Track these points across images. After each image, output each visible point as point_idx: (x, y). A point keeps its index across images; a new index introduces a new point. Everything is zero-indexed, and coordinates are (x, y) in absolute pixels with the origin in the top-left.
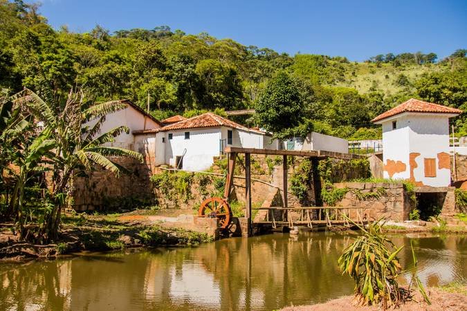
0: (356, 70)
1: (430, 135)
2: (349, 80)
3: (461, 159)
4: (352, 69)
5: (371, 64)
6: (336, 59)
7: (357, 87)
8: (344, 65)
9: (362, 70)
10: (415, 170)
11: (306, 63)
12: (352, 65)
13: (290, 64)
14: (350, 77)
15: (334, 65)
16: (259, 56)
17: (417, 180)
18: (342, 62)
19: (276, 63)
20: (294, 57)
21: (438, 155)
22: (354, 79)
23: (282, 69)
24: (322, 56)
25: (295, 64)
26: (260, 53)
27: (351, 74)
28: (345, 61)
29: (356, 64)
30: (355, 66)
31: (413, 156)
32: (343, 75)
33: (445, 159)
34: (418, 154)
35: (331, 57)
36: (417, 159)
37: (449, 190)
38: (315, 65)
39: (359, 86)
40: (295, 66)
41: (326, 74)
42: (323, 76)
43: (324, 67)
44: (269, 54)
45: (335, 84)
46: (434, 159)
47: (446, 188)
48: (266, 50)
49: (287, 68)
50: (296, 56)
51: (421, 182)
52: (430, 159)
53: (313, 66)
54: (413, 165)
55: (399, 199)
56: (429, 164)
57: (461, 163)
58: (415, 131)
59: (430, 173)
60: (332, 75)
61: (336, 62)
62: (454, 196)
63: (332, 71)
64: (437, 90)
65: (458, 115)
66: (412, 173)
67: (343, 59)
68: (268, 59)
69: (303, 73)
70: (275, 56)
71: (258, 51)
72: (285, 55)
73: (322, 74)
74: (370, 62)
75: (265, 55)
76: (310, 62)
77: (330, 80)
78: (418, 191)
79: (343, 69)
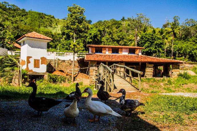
0: (58, 23)
1: (37, 49)
2: (54, 27)
3: (60, 61)
4: (56, 22)
5: (65, 21)
6: (49, 16)
7: (57, 30)
8: (53, 19)
9: (60, 23)
10: (29, 64)
11: (34, 16)
12: (56, 20)
13: (26, 15)
14: (55, 25)
15: (48, 19)
16: (9, 8)
17: (30, 69)
18: (51, 18)
19: (18, 13)
20: (28, 11)
21: (41, 58)
22: (56, 26)
23: (21, 16)
24: (43, 14)
25: (28, 15)
26: (10, 7)
27: (55, 24)
28: (53, 17)
29: (58, 20)
30: (57, 21)
31: (29, 58)
32: (51, 24)
33: (44, 60)
34: (31, 57)
35: (47, 15)
36: (30, 59)
37: (45, 74)
38: (39, 17)
39: (58, 30)
40: (28, 16)
41: (43, 22)
42: (42, 23)
43: (43, 19)
44: (15, 8)
45: (47, 28)
46: (39, 60)
47: (44, 73)
48: (13, 6)
49: (24, 17)
50: (29, 11)
51: (32, 70)
52: (37, 60)
53: (37, 18)
54: (29, 62)
55: (17, 77)
56: (36, 62)
57: (60, 63)
58: (30, 46)
59: (36, 66)
60: (46, 23)
61: (49, 17)
62: (47, 76)
63: (46, 21)
64: (67, 33)
65: (50, 41)
66: (27, 65)
67: (52, 16)
68: (14, 10)
69: (31, 20)
70: (18, 9)
71: (9, 5)
72: (24, 10)
73: (42, 22)
74: (64, 20)
75: (13, 8)
76: (36, 15)
77: (45, 25)
78: (30, 74)
79: (52, 21)
